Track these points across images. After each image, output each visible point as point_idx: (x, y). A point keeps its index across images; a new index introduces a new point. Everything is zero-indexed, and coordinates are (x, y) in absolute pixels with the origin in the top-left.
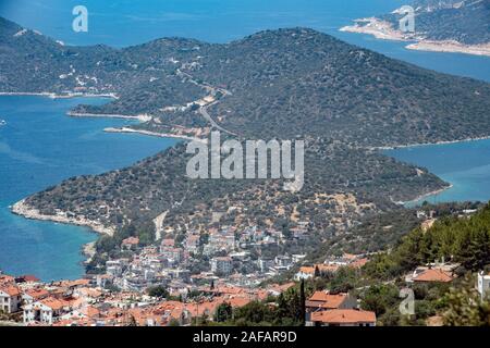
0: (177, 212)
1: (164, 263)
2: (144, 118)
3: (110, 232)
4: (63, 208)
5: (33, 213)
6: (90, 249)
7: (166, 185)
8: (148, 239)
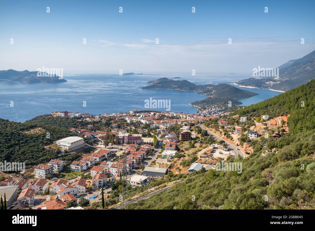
0: (209, 106)
1: (206, 112)
2: (205, 94)
3: (200, 108)
4: (195, 105)
5: (191, 105)
6: (198, 110)
7: (207, 103)
8: (205, 109)
